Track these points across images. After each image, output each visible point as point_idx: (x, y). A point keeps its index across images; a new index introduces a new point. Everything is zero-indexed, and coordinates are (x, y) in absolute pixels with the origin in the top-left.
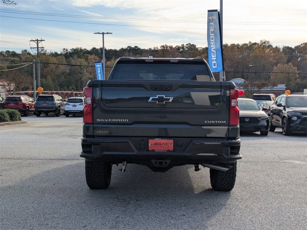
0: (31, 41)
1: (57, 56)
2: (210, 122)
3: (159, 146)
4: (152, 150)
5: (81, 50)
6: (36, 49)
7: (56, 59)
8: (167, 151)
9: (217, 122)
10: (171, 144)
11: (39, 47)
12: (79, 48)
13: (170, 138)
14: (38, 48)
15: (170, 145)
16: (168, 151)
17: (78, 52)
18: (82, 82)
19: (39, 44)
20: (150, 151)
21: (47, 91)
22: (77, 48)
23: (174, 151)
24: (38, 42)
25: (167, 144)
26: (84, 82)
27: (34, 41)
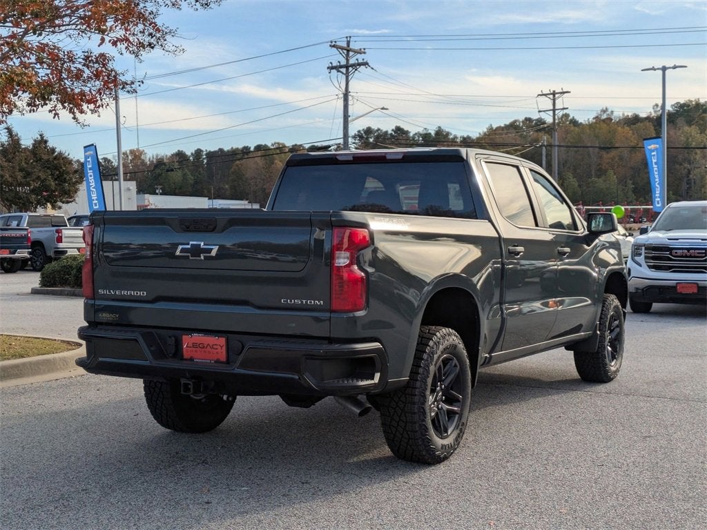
0: (541, 95)
1: (635, 124)
2: (291, 301)
3: (201, 349)
4: (189, 357)
5: (698, 105)
6: (551, 113)
7: (631, 132)
8: (215, 362)
9: (306, 302)
10: (221, 347)
11: (557, 108)
12: (693, 99)
13: (219, 335)
14: (554, 110)
15: (219, 348)
16: (217, 361)
17: (688, 111)
18: (690, 183)
19: (557, 101)
20: (186, 360)
21: (598, 205)
22: (689, 100)
23: (228, 362)
24: (554, 96)
25: (215, 347)
26: (695, 183)
27: (545, 95)
